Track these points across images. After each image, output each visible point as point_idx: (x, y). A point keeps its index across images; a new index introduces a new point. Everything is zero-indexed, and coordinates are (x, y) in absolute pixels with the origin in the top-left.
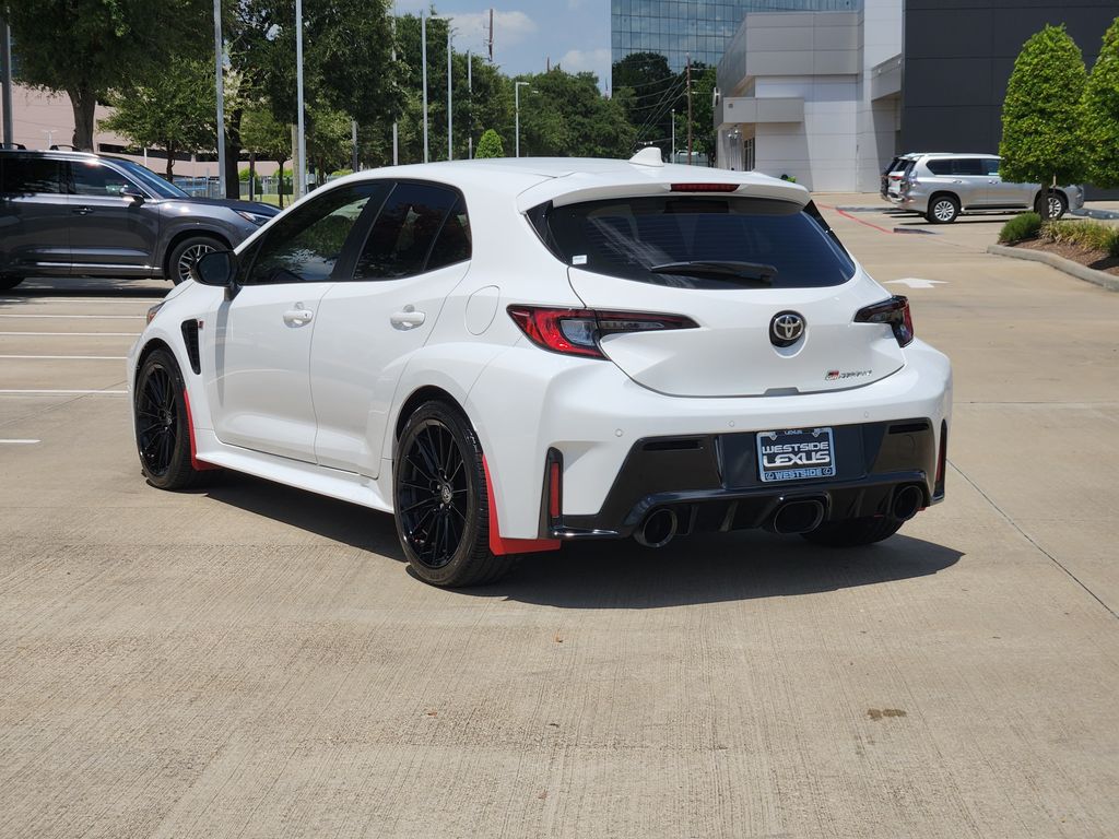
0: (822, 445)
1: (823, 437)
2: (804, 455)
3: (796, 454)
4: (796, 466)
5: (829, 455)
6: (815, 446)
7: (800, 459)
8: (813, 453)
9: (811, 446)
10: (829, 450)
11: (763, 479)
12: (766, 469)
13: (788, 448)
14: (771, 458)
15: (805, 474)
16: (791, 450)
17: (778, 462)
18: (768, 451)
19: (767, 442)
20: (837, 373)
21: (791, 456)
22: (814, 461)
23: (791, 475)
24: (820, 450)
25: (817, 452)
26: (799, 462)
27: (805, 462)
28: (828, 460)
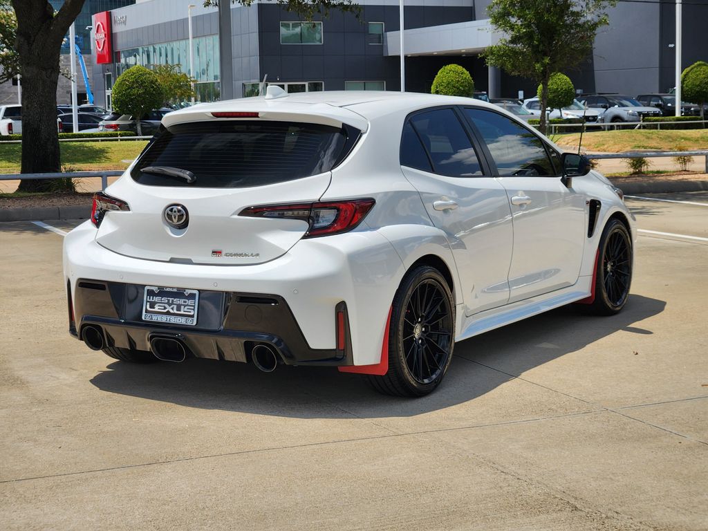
0: (190, 302)
1: (192, 296)
2: (175, 306)
3: (170, 305)
4: (168, 313)
5: (194, 310)
6: (185, 302)
7: (172, 309)
8: (182, 307)
9: (181, 301)
10: (194, 306)
11: (143, 318)
12: (147, 311)
13: (165, 300)
14: (152, 306)
15: (173, 320)
16: (167, 301)
17: (157, 309)
18: (151, 300)
19: (151, 293)
21: (166, 306)
22: (182, 312)
23: (163, 319)
24: (188, 305)
25: (185, 306)
26: (171, 311)
27: (175, 311)
28: (192, 313)
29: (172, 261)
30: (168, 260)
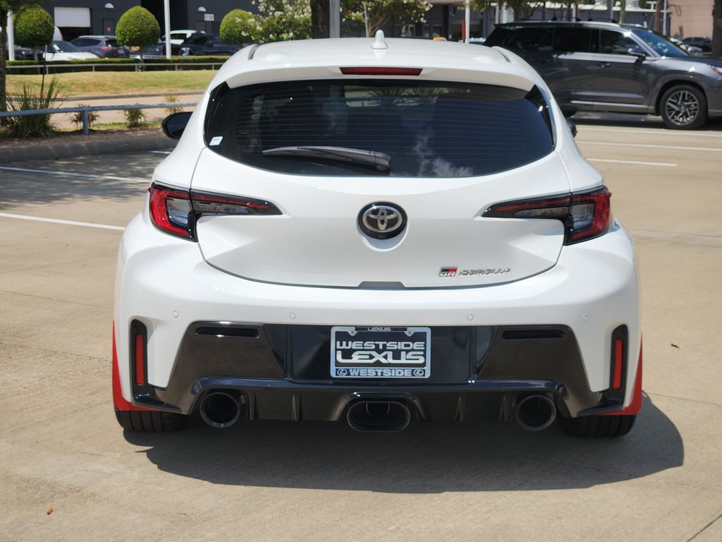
0: (416, 345)
1: (419, 337)
2: (390, 354)
3: (379, 352)
4: (378, 364)
5: (424, 356)
6: (406, 346)
7: (386, 357)
8: (403, 354)
9: (401, 345)
10: (425, 351)
11: (333, 374)
12: (338, 364)
13: (370, 345)
14: (347, 354)
15: (388, 373)
16: (373, 347)
17: (356, 358)
18: (344, 346)
19: (342, 336)
20: (454, 270)
21: (374, 353)
22: (403, 361)
23: (371, 373)
24: (413, 350)
25: (407, 351)
26: (384, 361)
27: (390, 360)
28: (421, 361)
29: (365, 286)
30: (357, 285)
